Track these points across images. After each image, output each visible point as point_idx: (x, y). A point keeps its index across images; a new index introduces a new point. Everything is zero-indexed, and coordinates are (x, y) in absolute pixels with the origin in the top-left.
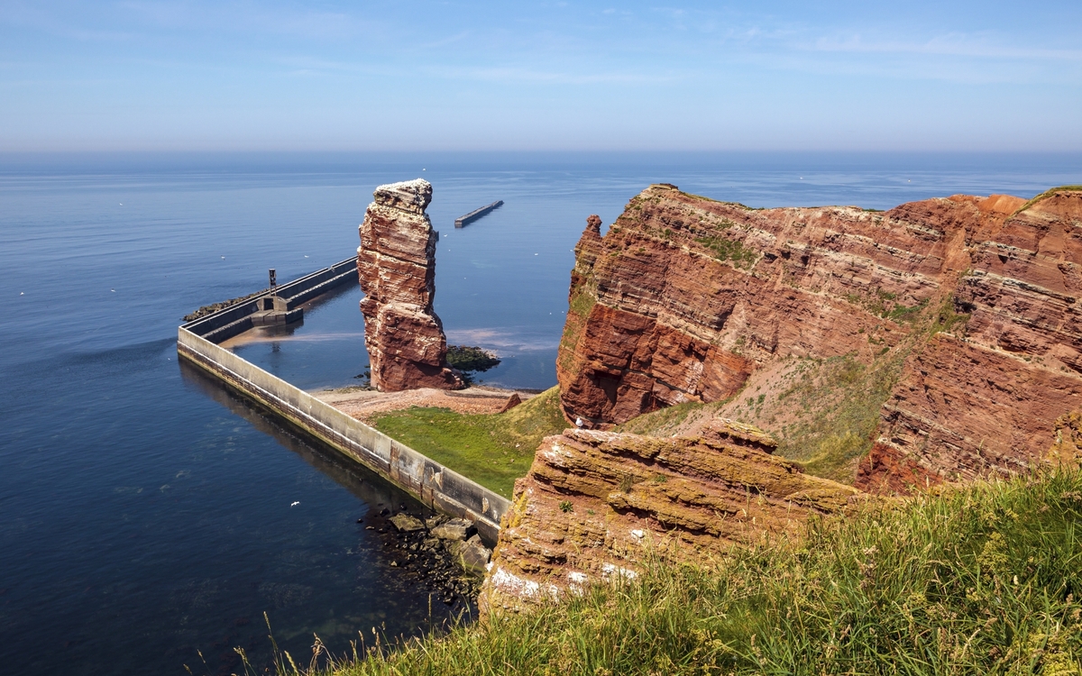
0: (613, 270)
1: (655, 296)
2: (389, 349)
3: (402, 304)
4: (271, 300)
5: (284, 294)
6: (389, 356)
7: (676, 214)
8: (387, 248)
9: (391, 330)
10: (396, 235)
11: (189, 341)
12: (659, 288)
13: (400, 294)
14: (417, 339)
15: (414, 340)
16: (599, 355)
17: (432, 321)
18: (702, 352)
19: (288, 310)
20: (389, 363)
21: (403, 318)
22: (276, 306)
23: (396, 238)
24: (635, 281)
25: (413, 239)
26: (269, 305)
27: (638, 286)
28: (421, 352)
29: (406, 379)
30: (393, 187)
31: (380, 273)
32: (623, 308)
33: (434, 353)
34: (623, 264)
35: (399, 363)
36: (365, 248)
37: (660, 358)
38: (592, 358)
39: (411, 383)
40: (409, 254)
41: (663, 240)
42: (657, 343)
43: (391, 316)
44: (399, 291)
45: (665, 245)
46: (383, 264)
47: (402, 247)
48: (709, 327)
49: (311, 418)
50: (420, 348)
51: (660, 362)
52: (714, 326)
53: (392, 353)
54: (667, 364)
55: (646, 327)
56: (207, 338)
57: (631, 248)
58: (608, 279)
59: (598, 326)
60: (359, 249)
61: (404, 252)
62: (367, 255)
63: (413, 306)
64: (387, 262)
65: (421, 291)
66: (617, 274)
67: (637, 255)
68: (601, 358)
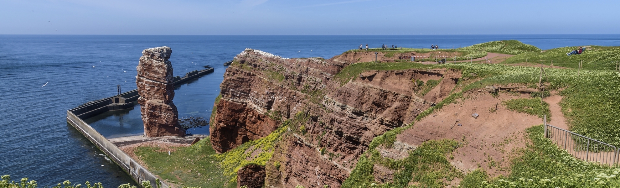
0: (227, 85)
1: (246, 96)
2: (150, 120)
3: (156, 100)
4: (118, 98)
5: (124, 96)
6: (150, 123)
7: (254, 61)
8: (148, 76)
9: (151, 111)
10: (152, 70)
11: (72, 117)
12: (248, 92)
13: (155, 96)
14: (163, 115)
15: (161, 115)
16: (223, 120)
17: (169, 107)
18: (262, 119)
19: (126, 103)
20: (151, 125)
21: (156, 106)
22: (120, 101)
23: (152, 71)
24: (237, 89)
25: (160, 72)
26: (117, 100)
27: (238, 91)
28: (164, 121)
29: (158, 132)
30: (152, 50)
31: (146, 87)
32: (232, 101)
33: (170, 121)
34: (231, 82)
35: (155, 125)
36: (139, 76)
37: (248, 121)
38: (220, 122)
39: (161, 133)
40: (158, 78)
41: (248, 72)
42: (247, 115)
43: (150, 105)
44: (154, 94)
45: (250, 74)
46: (147, 83)
47: (155, 75)
48: (265, 108)
49: (107, 150)
50: (164, 119)
51: (249, 123)
52: (267, 108)
53: (152, 121)
54: (251, 124)
55: (243, 109)
56: (79, 117)
57: (235, 75)
58: (225, 88)
59: (222, 108)
60: (137, 77)
61: (156, 78)
62: (140, 79)
63: (161, 101)
64: (148, 82)
65: (165, 94)
66: (229, 86)
67: (237, 78)
68: (224, 122)
